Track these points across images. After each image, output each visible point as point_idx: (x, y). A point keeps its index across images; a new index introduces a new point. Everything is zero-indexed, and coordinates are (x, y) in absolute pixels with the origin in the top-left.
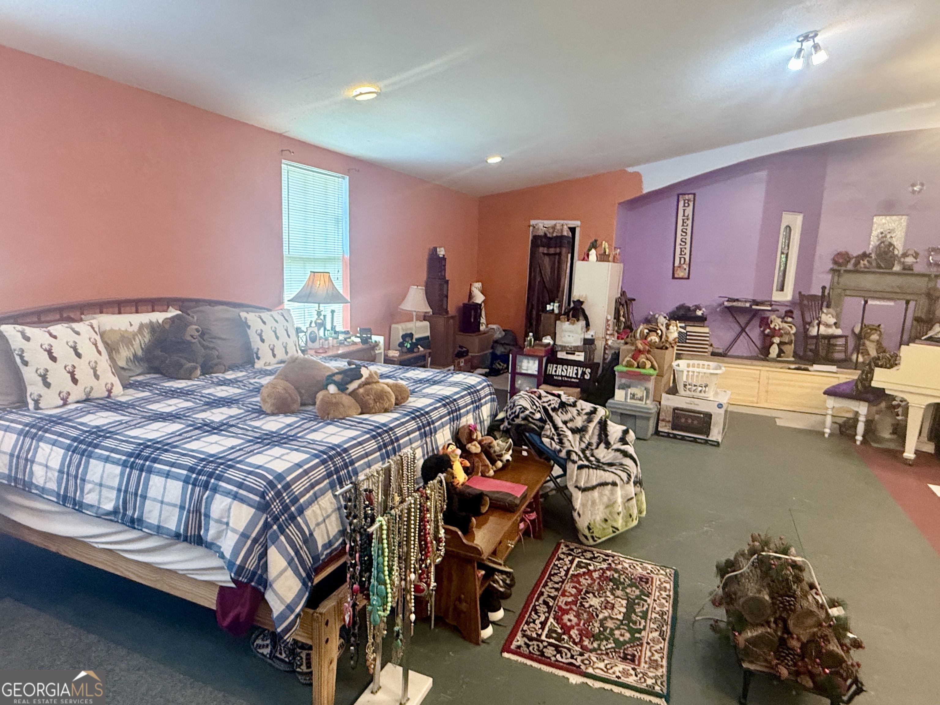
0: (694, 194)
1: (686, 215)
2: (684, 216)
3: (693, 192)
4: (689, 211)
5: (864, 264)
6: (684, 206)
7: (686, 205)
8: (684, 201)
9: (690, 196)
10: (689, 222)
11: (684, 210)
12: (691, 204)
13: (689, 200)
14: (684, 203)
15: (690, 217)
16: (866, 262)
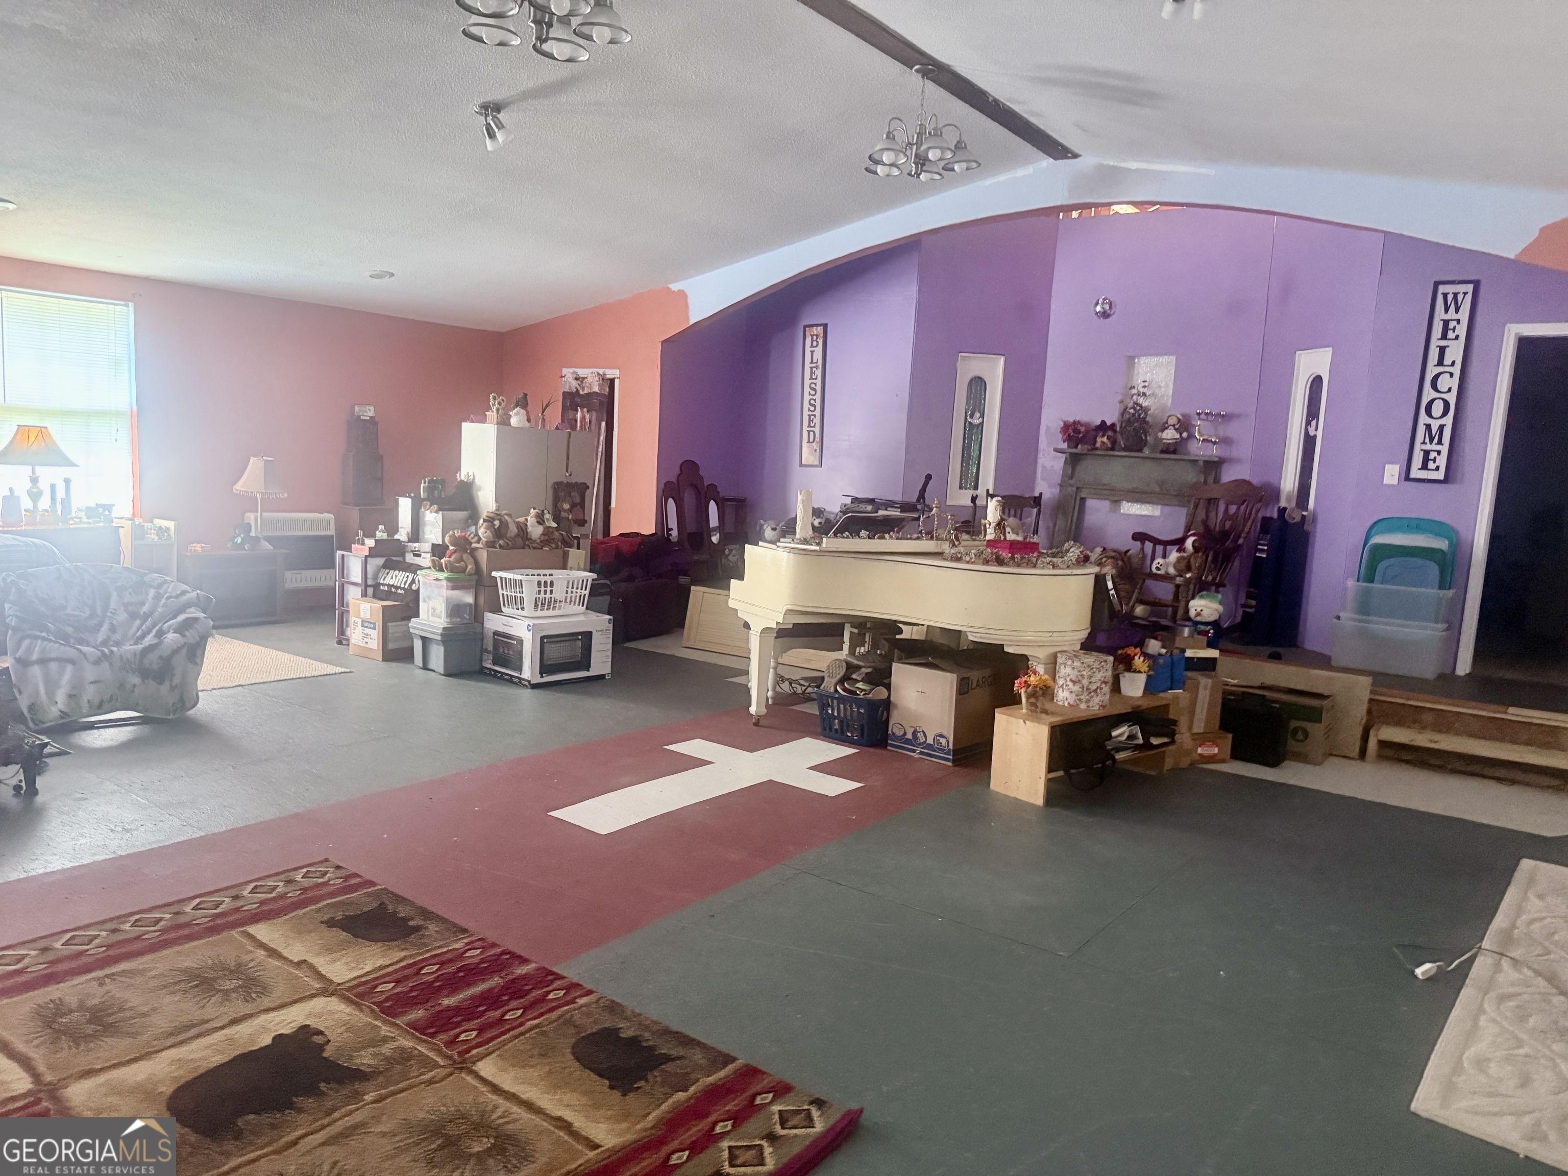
0: (825, 326)
1: (815, 361)
2: (812, 362)
3: (824, 322)
4: (819, 351)
5: (1103, 443)
6: (812, 346)
7: (815, 344)
8: (812, 336)
9: (819, 328)
10: (819, 372)
11: (812, 352)
12: (821, 341)
13: (817, 336)
14: (812, 341)
15: (820, 363)
16: (1105, 439)
